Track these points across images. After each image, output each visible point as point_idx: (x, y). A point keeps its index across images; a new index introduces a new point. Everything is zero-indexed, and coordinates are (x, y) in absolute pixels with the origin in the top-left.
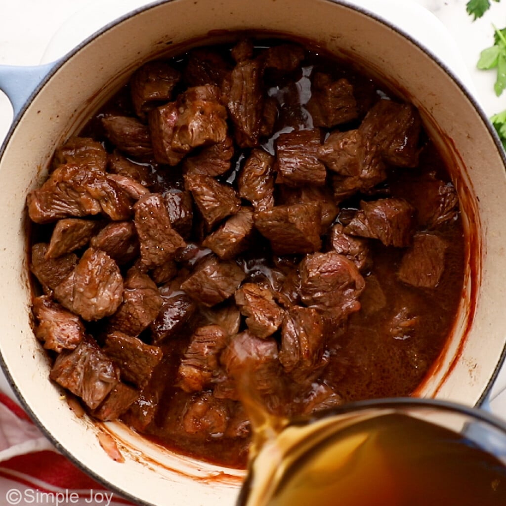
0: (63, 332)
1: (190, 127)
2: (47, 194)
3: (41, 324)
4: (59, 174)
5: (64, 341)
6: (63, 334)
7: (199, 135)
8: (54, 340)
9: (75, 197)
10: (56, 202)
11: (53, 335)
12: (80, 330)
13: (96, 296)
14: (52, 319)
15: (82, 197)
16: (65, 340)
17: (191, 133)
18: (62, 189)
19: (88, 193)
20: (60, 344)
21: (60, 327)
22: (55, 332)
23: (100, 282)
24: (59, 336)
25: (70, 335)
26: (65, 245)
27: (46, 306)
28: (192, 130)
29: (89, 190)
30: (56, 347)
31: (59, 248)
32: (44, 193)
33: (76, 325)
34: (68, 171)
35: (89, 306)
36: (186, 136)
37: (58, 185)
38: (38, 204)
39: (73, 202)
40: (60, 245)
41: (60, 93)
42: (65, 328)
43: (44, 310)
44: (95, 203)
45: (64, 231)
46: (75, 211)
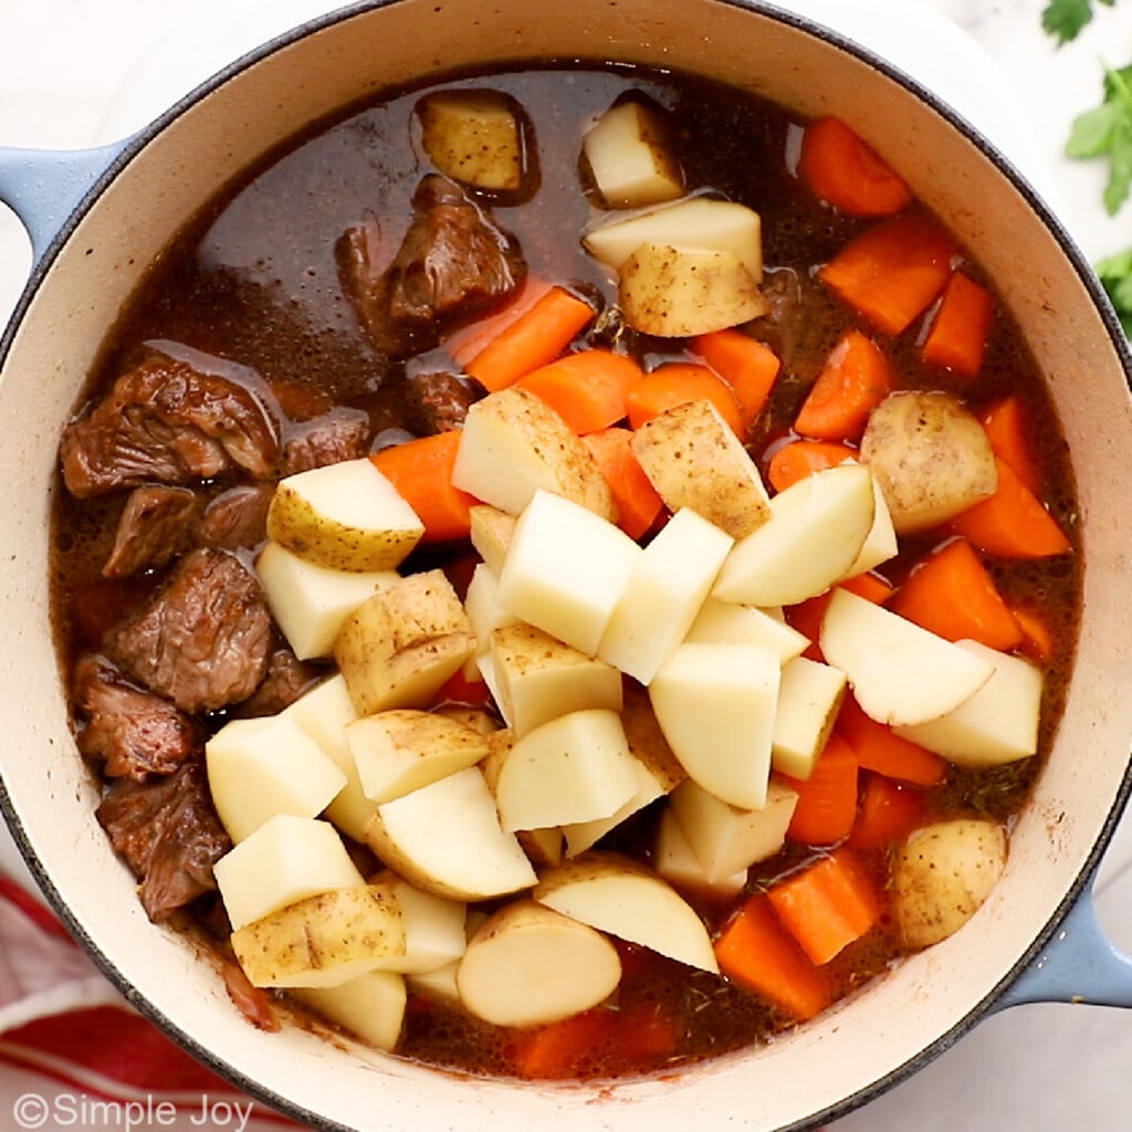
0: (146, 737)
1: (428, 265)
2: (101, 435)
3: (94, 722)
4: (126, 388)
5: (150, 758)
6: (145, 740)
7: (450, 281)
8: (126, 757)
9: (164, 438)
10: (122, 450)
11: (125, 745)
12: (183, 731)
13: (210, 656)
14: (119, 709)
15: (179, 438)
16: (151, 754)
17: (430, 277)
18: (135, 422)
19: (194, 427)
20: (139, 764)
21: (137, 726)
22: (127, 737)
23: (221, 625)
24: (138, 747)
25: (161, 741)
26: (149, 545)
27: (103, 681)
28: (433, 272)
29: (196, 421)
30: (133, 771)
31: (135, 552)
32: (95, 431)
33: (174, 721)
34: (146, 380)
35: (193, 677)
36: (422, 285)
37: (124, 412)
38: (82, 458)
39: (159, 449)
40: (136, 544)
41: (137, 210)
42: (149, 727)
43: (100, 690)
44: (210, 449)
45: (147, 514)
46: (165, 468)
